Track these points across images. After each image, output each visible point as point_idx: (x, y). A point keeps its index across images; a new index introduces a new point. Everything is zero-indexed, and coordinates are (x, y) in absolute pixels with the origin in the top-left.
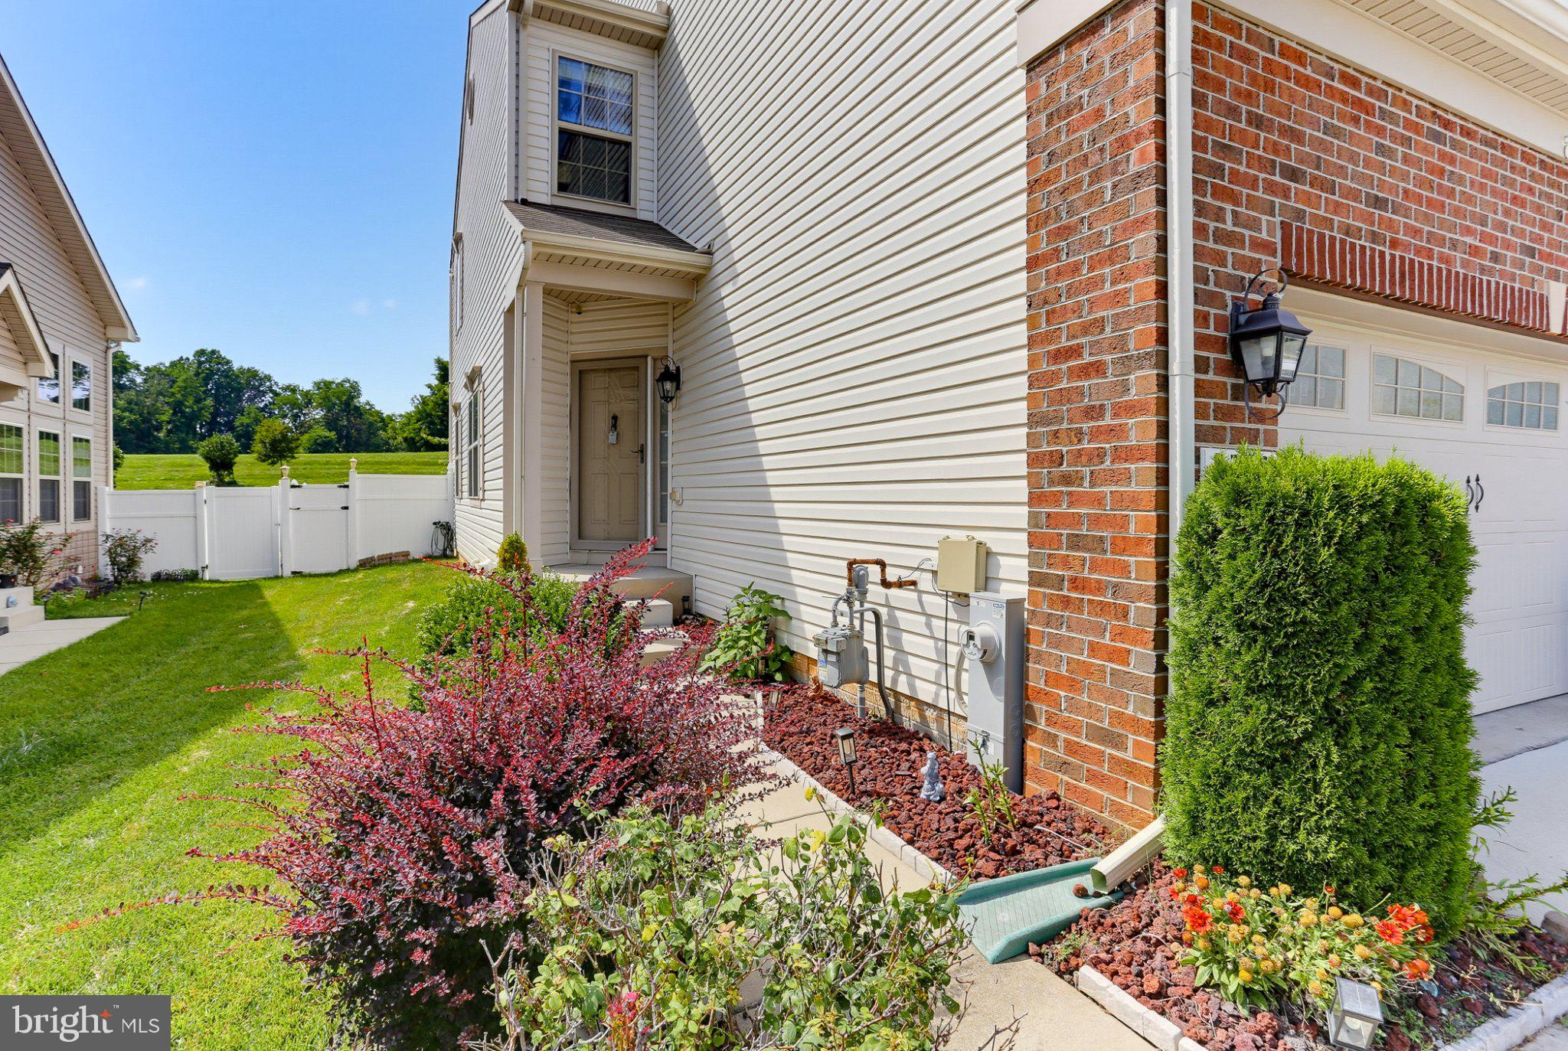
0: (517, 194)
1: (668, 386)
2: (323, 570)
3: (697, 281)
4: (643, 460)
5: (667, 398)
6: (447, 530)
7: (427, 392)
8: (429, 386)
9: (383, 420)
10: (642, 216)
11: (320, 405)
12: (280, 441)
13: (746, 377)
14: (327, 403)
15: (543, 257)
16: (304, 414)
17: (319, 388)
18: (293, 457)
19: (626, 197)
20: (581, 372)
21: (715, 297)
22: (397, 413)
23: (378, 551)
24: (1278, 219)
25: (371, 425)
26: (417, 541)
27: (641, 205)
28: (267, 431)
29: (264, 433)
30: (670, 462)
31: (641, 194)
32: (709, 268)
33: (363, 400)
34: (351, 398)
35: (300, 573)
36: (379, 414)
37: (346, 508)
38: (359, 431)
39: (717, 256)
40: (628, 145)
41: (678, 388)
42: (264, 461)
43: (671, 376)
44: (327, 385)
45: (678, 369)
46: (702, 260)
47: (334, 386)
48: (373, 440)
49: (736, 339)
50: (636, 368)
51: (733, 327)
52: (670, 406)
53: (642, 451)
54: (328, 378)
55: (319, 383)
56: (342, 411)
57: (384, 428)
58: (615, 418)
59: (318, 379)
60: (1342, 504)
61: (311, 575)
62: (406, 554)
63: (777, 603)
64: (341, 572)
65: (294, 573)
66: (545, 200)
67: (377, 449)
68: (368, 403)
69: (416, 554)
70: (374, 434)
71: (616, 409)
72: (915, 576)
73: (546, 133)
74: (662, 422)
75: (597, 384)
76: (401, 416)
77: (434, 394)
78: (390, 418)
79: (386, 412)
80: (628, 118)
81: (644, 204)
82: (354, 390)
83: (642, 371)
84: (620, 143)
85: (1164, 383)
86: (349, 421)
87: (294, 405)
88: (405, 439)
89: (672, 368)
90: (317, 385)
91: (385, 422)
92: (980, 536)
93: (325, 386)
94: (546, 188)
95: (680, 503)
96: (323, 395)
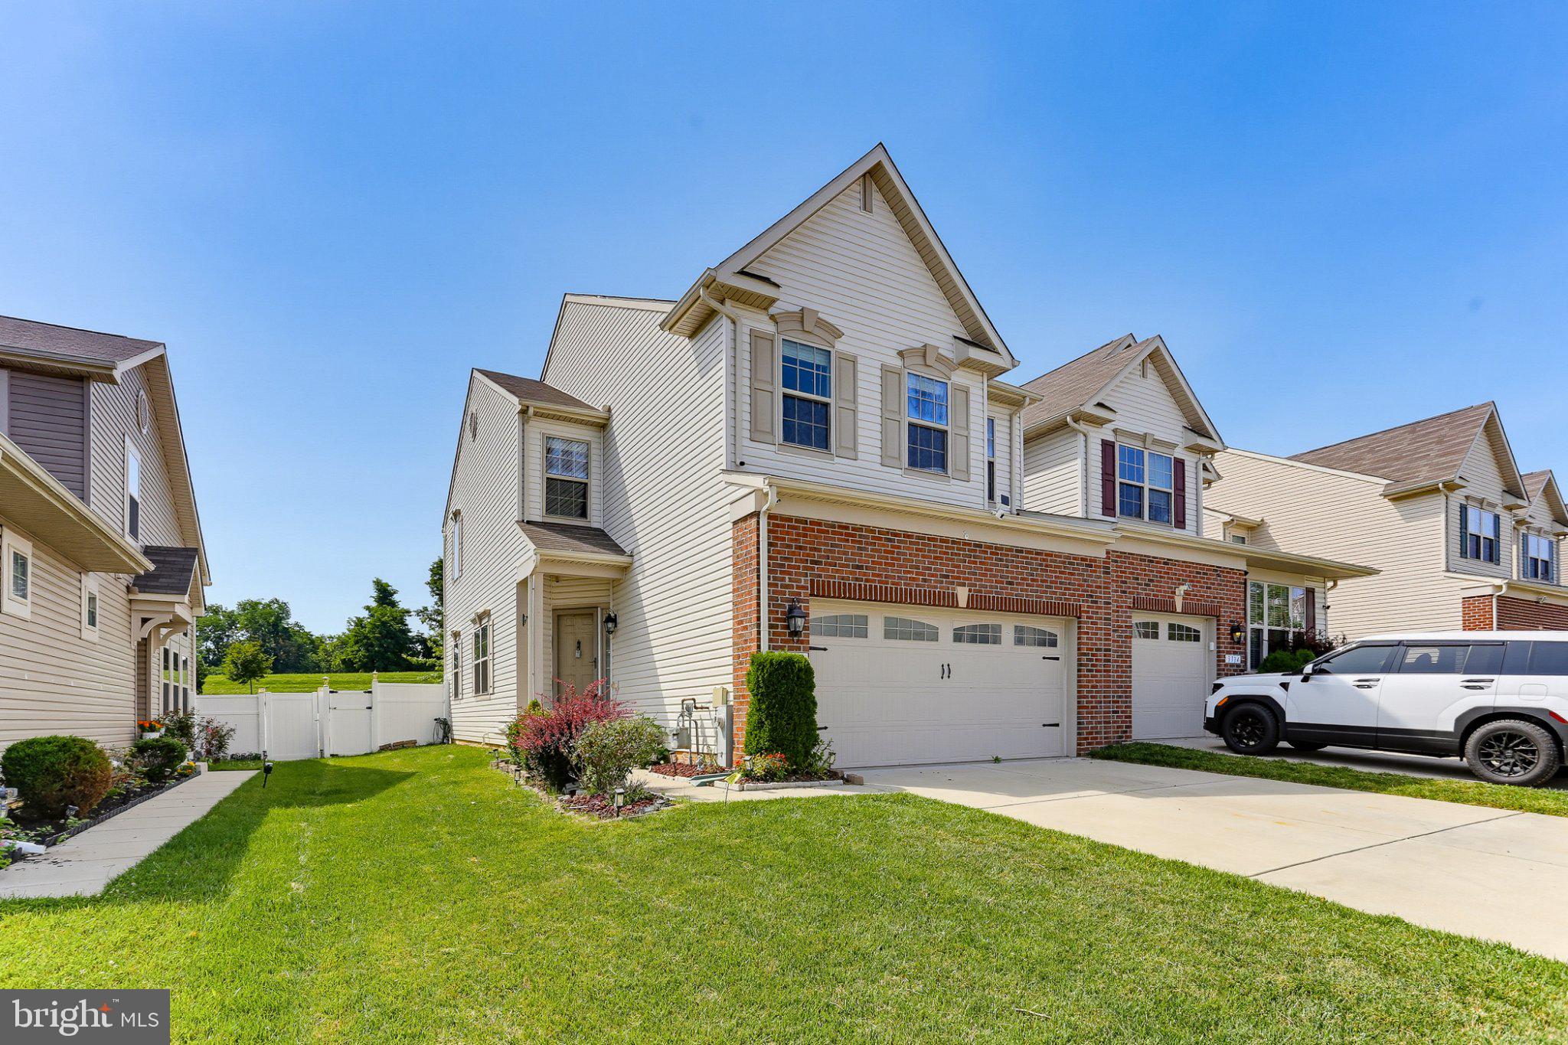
0: (523, 517)
1: (610, 625)
2: (350, 754)
3: (625, 569)
4: (596, 666)
5: (609, 632)
6: (445, 726)
7: (365, 614)
8: (368, 608)
9: (312, 642)
10: (595, 525)
11: (245, 627)
12: (251, 662)
13: (649, 623)
14: (253, 626)
15: (545, 561)
16: (228, 636)
17: (244, 609)
18: (262, 677)
19: (583, 513)
20: (559, 616)
21: (633, 580)
22: (327, 634)
23: (393, 740)
24: (809, 578)
25: (300, 647)
26: (422, 731)
27: (594, 519)
28: (239, 653)
29: (236, 655)
30: (611, 668)
31: (594, 513)
32: (631, 564)
33: (291, 621)
34: (279, 619)
35: (337, 755)
36: (308, 635)
37: (370, 708)
38: (287, 653)
39: (636, 558)
40: (586, 484)
41: (616, 626)
42: (235, 680)
43: (612, 620)
44: (254, 605)
45: (616, 616)
46: (629, 560)
47: (261, 607)
48: (304, 663)
49: (645, 603)
50: (592, 614)
51: (642, 590)
52: (611, 636)
53: (595, 661)
54: (254, 599)
55: (245, 604)
56: (270, 633)
57: (315, 650)
58: (579, 643)
59: (244, 598)
60: (772, 664)
61: (344, 757)
62: (415, 742)
63: (663, 729)
64: (366, 754)
65: (332, 755)
66: (539, 519)
67: (306, 670)
68: (297, 624)
69: (420, 742)
70: (303, 656)
71: (579, 637)
72: (707, 705)
73: (539, 481)
74: (607, 644)
75: (566, 622)
76: (331, 637)
77: (372, 616)
78: (321, 639)
79: (316, 633)
80: (586, 468)
81: (595, 520)
82: (283, 610)
83: (595, 618)
84: (581, 483)
85: (759, 633)
86: (277, 642)
87: (217, 626)
88: (344, 661)
89: (612, 615)
90: (243, 607)
91: (315, 644)
92: (725, 686)
93: (250, 607)
94: (539, 512)
95: (617, 690)
96: (249, 616)
